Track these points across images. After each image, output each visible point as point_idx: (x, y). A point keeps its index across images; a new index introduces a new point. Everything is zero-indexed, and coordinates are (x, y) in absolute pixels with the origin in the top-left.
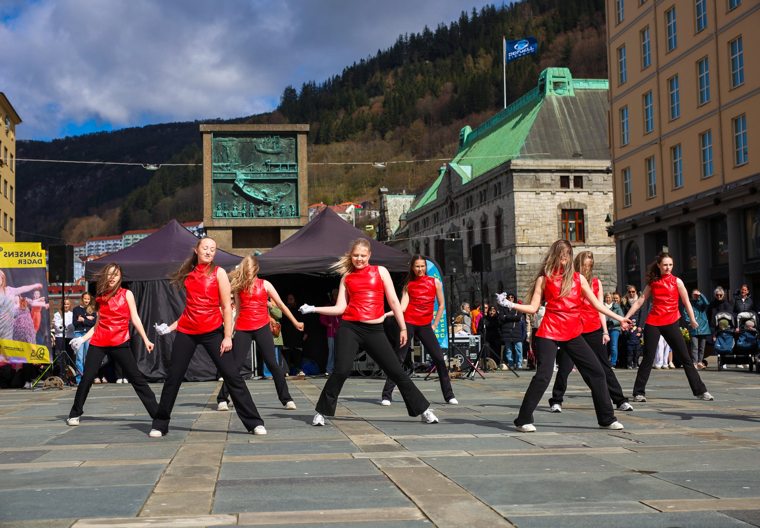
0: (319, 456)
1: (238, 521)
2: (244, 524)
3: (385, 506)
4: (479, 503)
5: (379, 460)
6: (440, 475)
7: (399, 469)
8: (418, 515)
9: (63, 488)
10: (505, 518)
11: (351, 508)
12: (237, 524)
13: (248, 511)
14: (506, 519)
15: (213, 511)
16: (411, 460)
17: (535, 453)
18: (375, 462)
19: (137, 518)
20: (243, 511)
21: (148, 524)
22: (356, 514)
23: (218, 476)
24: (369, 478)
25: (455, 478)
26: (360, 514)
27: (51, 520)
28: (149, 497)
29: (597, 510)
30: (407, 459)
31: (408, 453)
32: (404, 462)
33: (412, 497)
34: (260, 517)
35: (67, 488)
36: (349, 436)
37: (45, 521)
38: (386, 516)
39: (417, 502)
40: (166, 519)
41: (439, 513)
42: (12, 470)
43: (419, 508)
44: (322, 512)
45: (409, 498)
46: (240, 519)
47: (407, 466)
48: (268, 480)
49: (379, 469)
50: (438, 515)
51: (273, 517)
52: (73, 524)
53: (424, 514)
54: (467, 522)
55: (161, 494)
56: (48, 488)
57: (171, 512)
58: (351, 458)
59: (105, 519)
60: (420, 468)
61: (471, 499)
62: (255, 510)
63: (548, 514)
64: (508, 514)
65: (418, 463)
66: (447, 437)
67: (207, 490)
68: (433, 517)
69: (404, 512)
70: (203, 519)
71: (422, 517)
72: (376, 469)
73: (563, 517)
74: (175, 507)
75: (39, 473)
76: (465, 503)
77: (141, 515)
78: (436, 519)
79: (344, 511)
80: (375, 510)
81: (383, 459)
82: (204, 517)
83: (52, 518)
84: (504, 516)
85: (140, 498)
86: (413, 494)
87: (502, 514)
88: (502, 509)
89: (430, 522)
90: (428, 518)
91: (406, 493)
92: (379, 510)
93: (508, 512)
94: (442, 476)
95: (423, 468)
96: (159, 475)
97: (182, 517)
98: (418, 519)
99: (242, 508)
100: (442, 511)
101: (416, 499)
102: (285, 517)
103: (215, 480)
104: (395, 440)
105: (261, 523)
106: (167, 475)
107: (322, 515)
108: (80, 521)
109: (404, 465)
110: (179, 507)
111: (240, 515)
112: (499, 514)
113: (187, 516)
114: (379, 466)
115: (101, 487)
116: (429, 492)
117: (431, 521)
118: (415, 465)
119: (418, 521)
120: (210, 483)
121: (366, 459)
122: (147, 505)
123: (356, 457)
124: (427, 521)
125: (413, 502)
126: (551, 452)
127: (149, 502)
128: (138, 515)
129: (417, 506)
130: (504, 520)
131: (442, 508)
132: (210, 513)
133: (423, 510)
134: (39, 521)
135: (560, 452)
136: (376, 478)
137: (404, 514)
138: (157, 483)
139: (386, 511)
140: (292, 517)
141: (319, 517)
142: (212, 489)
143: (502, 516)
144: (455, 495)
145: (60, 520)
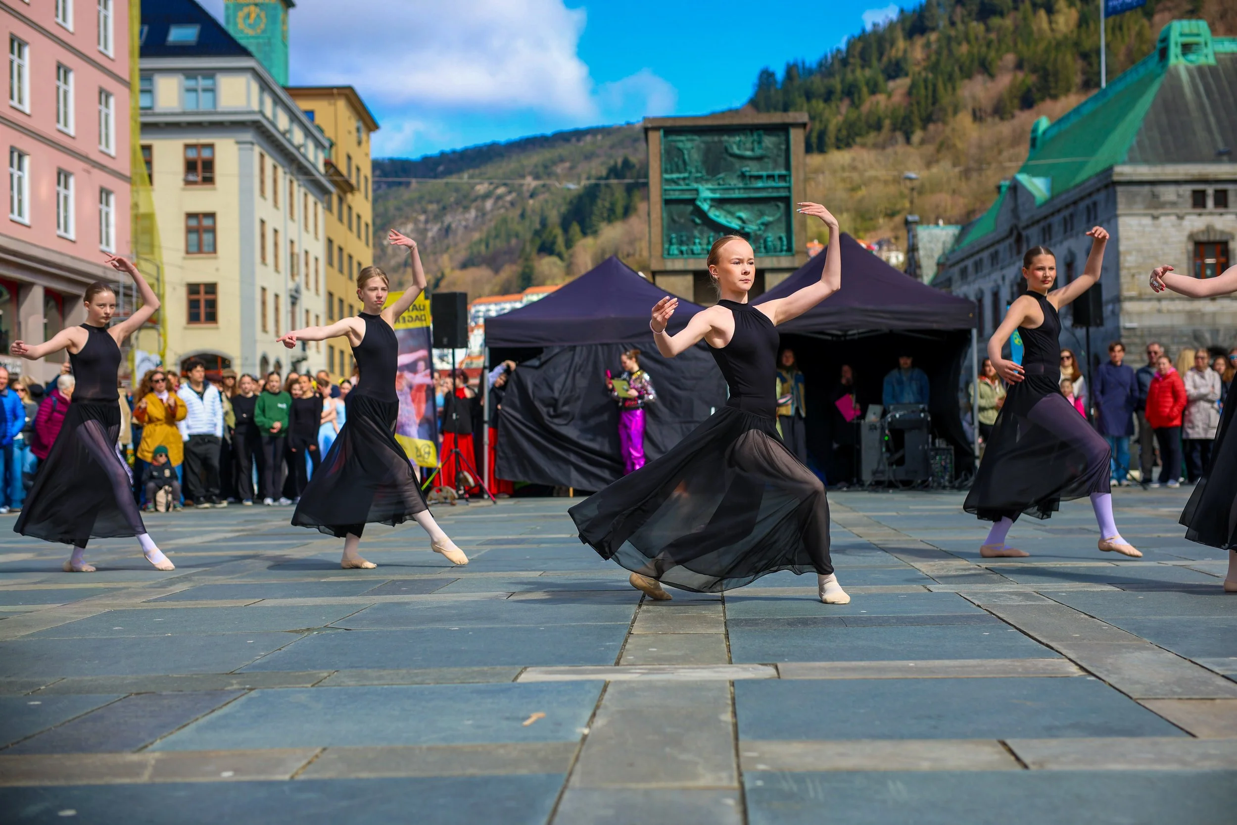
0: (874, 589)
1: (778, 673)
2: (789, 677)
3: (1012, 657)
4: (1170, 655)
5: (975, 594)
6: (1083, 616)
7: (1012, 606)
8: (1074, 670)
9: (491, 626)
10: (1223, 676)
11: (956, 658)
12: (779, 677)
13: (791, 660)
14: (1225, 677)
15: (733, 660)
16: (1027, 596)
18: (968, 598)
19: (617, 667)
20: (782, 660)
21: (637, 675)
22: (968, 666)
23: (724, 613)
24: (969, 618)
25: (1111, 620)
26: (974, 666)
27: (486, 668)
28: (626, 641)
30: (1018, 594)
31: (1016, 585)
32: (1013, 597)
33: (1052, 644)
34: (813, 669)
35: (497, 626)
36: (912, 564)
37: (476, 669)
38: (1020, 670)
39: (1064, 651)
40: (664, 669)
41: (1109, 668)
42: (409, 603)
43: (1070, 660)
44: (911, 664)
45: (1047, 646)
46: (780, 671)
47: (1023, 603)
48: (807, 619)
49: (979, 606)
50: (1108, 670)
51: (832, 669)
52: (520, 674)
53: (1082, 668)
54: (1162, 681)
55: (643, 635)
56: (468, 626)
57: (670, 660)
58: (927, 591)
59: (567, 668)
60: (1045, 606)
61: (1153, 649)
62: (801, 659)
64: (1227, 670)
65: (1038, 599)
66: (1069, 565)
67: (713, 631)
68: (1101, 672)
69: (1047, 665)
70: (721, 669)
71: (1082, 673)
72: (974, 606)
74: (673, 653)
75: (449, 607)
76: (1146, 655)
77: (622, 662)
78: (1107, 675)
79: (947, 662)
80: (999, 662)
81: (980, 593)
82: (722, 667)
83: (485, 664)
84: (1222, 673)
85: (613, 641)
86: (1052, 641)
87: (1216, 669)
88: (1213, 663)
89: (1098, 680)
90: (1090, 673)
91: (1040, 639)
92: (1007, 662)
93: (1225, 668)
94: (1087, 616)
95: (1051, 606)
97: (687, 666)
98: (1076, 675)
99: (782, 657)
100: (1110, 663)
101: (1059, 647)
102: (854, 669)
103: (723, 619)
104: (986, 568)
105: (816, 676)
107: (912, 667)
108: (528, 669)
109: (1017, 601)
110: (680, 653)
111: (780, 665)
112: (1212, 671)
113: (695, 666)
114: (977, 602)
115: (548, 625)
116: (1076, 638)
117: (1100, 679)
118: (1034, 601)
119: (1076, 678)
120: (714, 623)
121: (952, 593)
122: (628, 650)
123: (935, 591)
124: (1093, 678)
125: (1057, 651)
127: (628, 646)
128: (617, 663)
129: (1066, 657)
130: (1223, 679)
131: (1110, 661)
132: (730, 662)
133: (1079, 663)
134: (467, 669)
136: (980, 618)
137: (1050, 668)
138: (633, 621)
139: (1019, 664)
140: (864, 669)
141: (909, 670)
142: (722, 630)
143: (1217, 674)
144: (1121, 642)
145: (498, 668)
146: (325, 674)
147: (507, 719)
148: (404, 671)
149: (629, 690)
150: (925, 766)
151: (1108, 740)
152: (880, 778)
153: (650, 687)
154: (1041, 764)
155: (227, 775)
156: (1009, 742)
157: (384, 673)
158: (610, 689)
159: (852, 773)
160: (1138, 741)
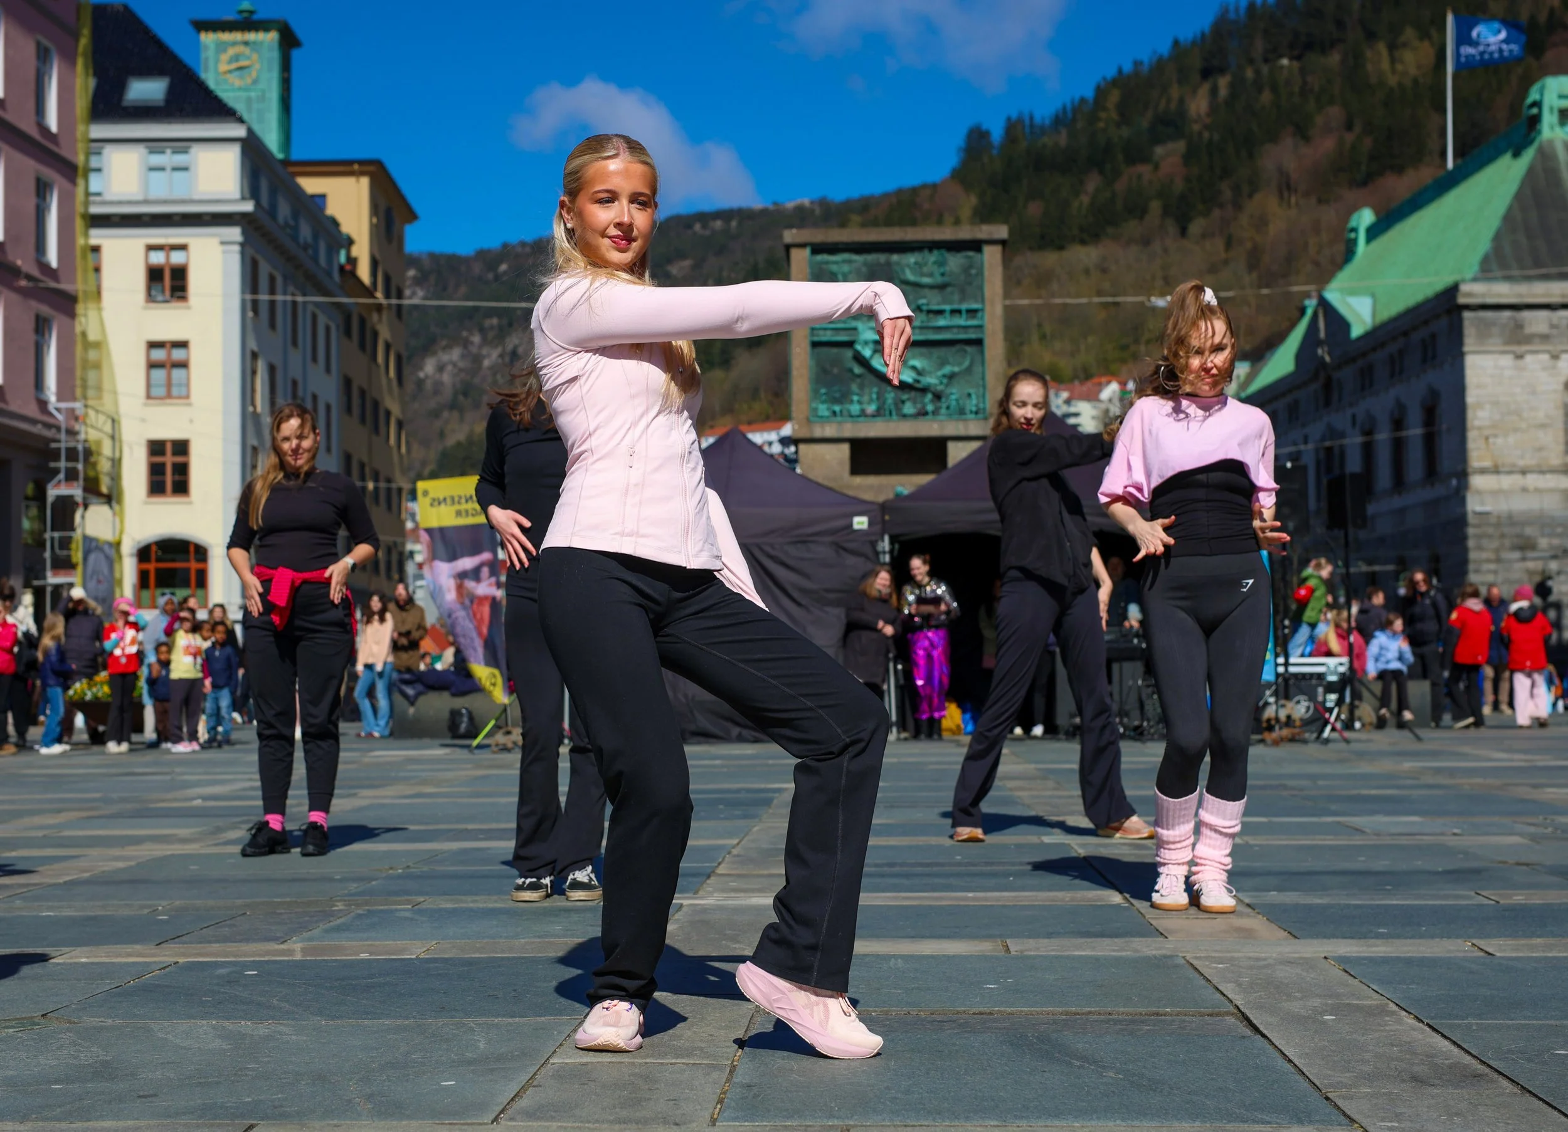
14: (1248, 905)
17: (1358, 841)
18: (1077, 848)
19: (696, 896)
21: (713, 901)
28: (709, 878)
29: (1397, 900)
34: (877, 898)
40: (738, 897)
42: (488, 849)
44: (970, 895)
53: (1126, 899)
55: (727, 874)
57: (745, 890)
63: (1319, 901)
71: (1123, 901)
73: (1339, 905)
74: (751, 886)
77: (700, 893)
79: (1006, 895)
80: (1053, 894)
81: (1092, 843)
85: (696, 877)
89: (1131, 906)
92: (1060, 894)
96: (723, 855)
98: (1115, 903)
106: (735, 856)
107: (971, 897)
110: (757, 886)
114: (1082, 851)
121: (1065, 844)
122: (708, 884)
123: (1047, 841)
124: (1128, 906)
126: (1388, 841)
127: (709, 882)
128: (696, 893)
129: (1120, 891)
135: (1404, 841)
138: (719, 864)
141: (967, 899)
146: (422, 900)
147: (592, 926)
148: (495, 897)
149: (704, 910)
150: (928, 952)
151: (1089, 940)
152: (887, 958)
153: (721, 908)
154: (1022, 952)
155: (364, 956)
156: (1008, 941)
157: (477, 898)
158: (684, 909)
159: (865, 955)
160: (1116, 940)
